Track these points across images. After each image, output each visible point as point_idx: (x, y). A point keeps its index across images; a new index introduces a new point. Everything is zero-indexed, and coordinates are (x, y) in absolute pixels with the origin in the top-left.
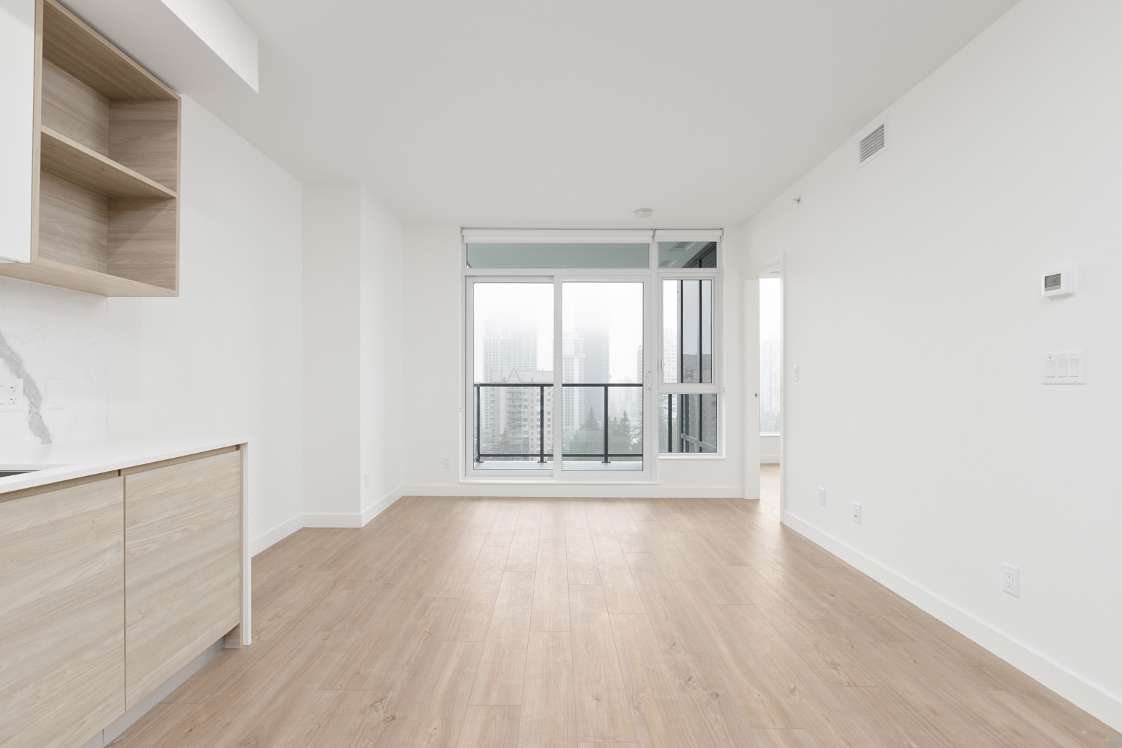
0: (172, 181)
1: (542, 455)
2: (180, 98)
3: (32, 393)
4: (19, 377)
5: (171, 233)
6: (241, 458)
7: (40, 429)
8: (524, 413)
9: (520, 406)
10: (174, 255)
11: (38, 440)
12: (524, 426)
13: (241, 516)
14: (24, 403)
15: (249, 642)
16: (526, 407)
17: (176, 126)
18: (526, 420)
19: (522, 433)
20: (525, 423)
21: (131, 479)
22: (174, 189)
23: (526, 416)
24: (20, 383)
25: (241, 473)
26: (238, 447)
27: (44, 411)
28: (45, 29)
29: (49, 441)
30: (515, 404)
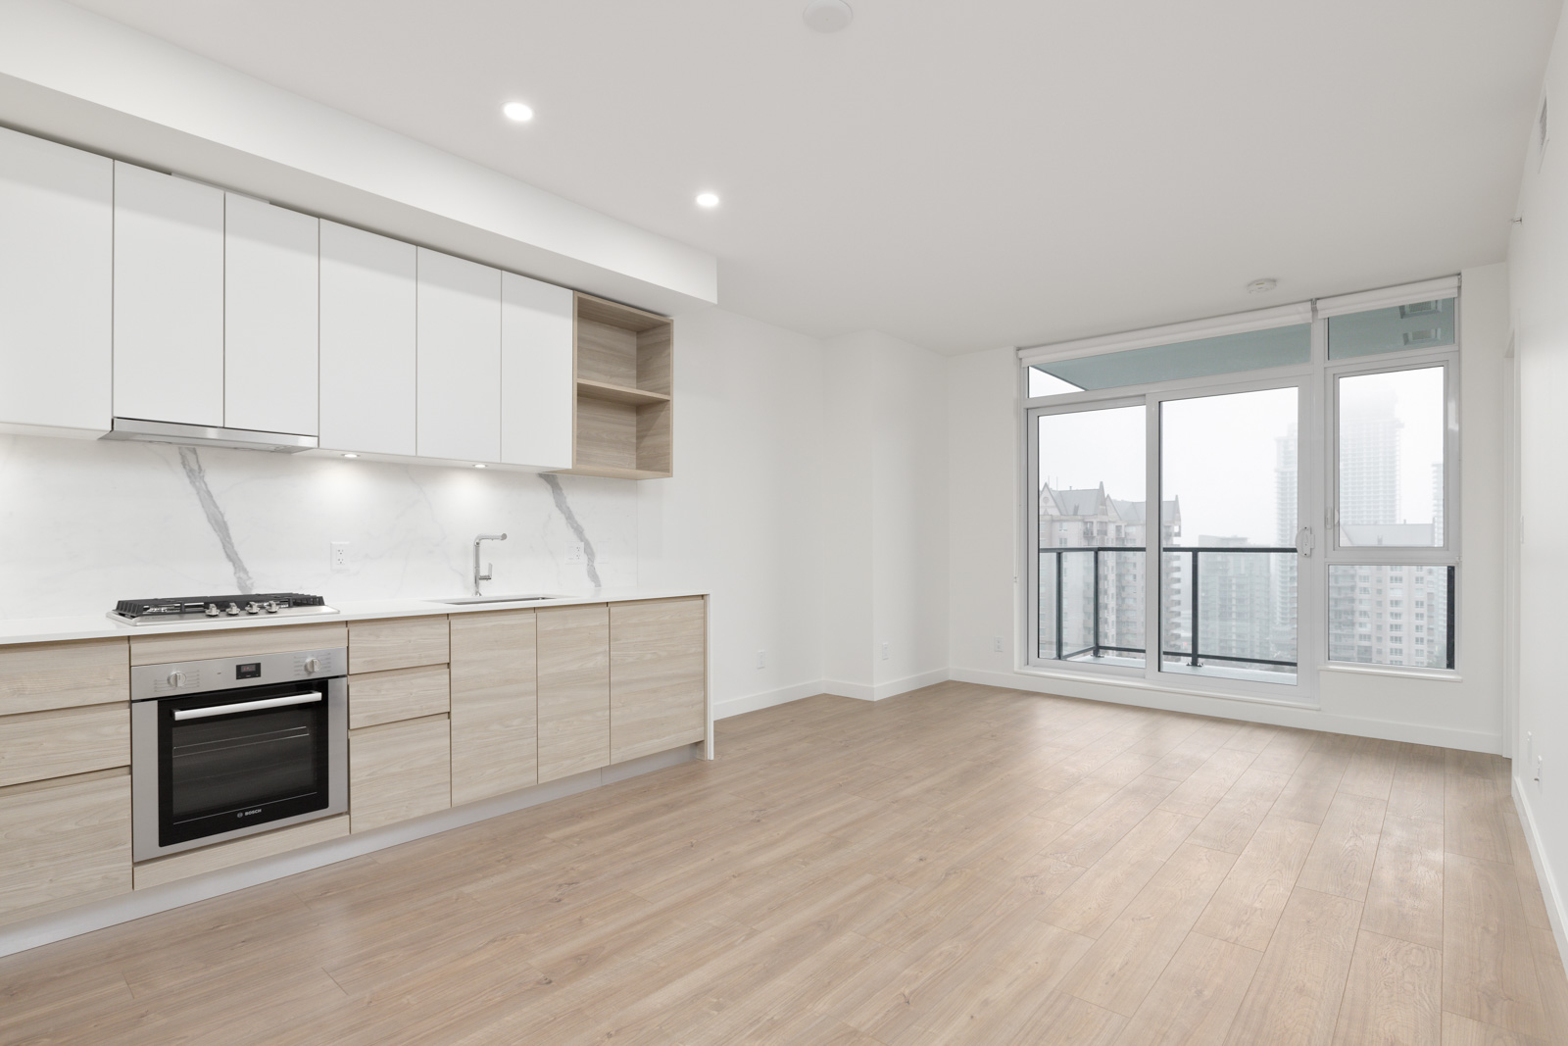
0: (667, 389)
1: (1195, 657)
2: (672, 320)
3: (589, 552)
4: (582, 541)
5: (667, 428)
6: (705, 606)
7: (594, 576)
8: (1361, 601)
9: (1353, 588)
10: (669, 445)
11: (593, 584)
12: (1361, 625)
13: (705, 653)
14: (584, 558)
15: (712, 758)
16: (1365, 590)
17: (669, 344)
18: (1364, 613)
19: (1357, 637)
20: (1363, 619)
21: (613, 609)
22: (668, 393)
23: (1364, 607)
24: (582, 545)
25: (705, 618)
26: (703, 596)
27: (596, 564)
28: (579, 311)
29: (600, 586)
30: (1340, 584)
